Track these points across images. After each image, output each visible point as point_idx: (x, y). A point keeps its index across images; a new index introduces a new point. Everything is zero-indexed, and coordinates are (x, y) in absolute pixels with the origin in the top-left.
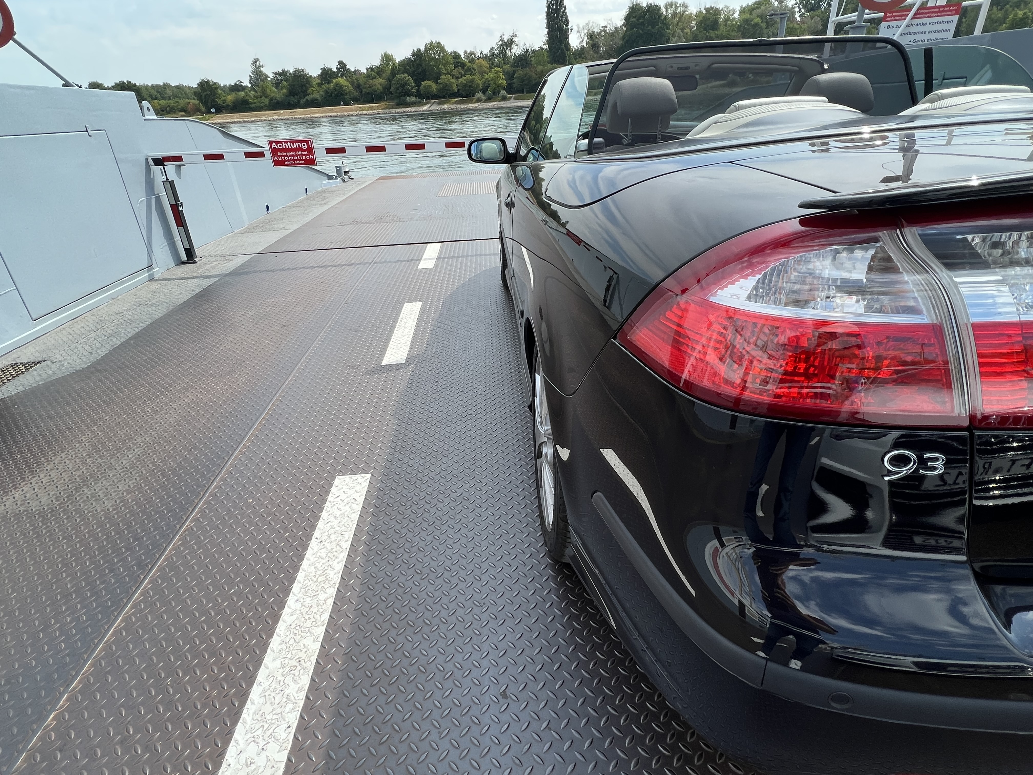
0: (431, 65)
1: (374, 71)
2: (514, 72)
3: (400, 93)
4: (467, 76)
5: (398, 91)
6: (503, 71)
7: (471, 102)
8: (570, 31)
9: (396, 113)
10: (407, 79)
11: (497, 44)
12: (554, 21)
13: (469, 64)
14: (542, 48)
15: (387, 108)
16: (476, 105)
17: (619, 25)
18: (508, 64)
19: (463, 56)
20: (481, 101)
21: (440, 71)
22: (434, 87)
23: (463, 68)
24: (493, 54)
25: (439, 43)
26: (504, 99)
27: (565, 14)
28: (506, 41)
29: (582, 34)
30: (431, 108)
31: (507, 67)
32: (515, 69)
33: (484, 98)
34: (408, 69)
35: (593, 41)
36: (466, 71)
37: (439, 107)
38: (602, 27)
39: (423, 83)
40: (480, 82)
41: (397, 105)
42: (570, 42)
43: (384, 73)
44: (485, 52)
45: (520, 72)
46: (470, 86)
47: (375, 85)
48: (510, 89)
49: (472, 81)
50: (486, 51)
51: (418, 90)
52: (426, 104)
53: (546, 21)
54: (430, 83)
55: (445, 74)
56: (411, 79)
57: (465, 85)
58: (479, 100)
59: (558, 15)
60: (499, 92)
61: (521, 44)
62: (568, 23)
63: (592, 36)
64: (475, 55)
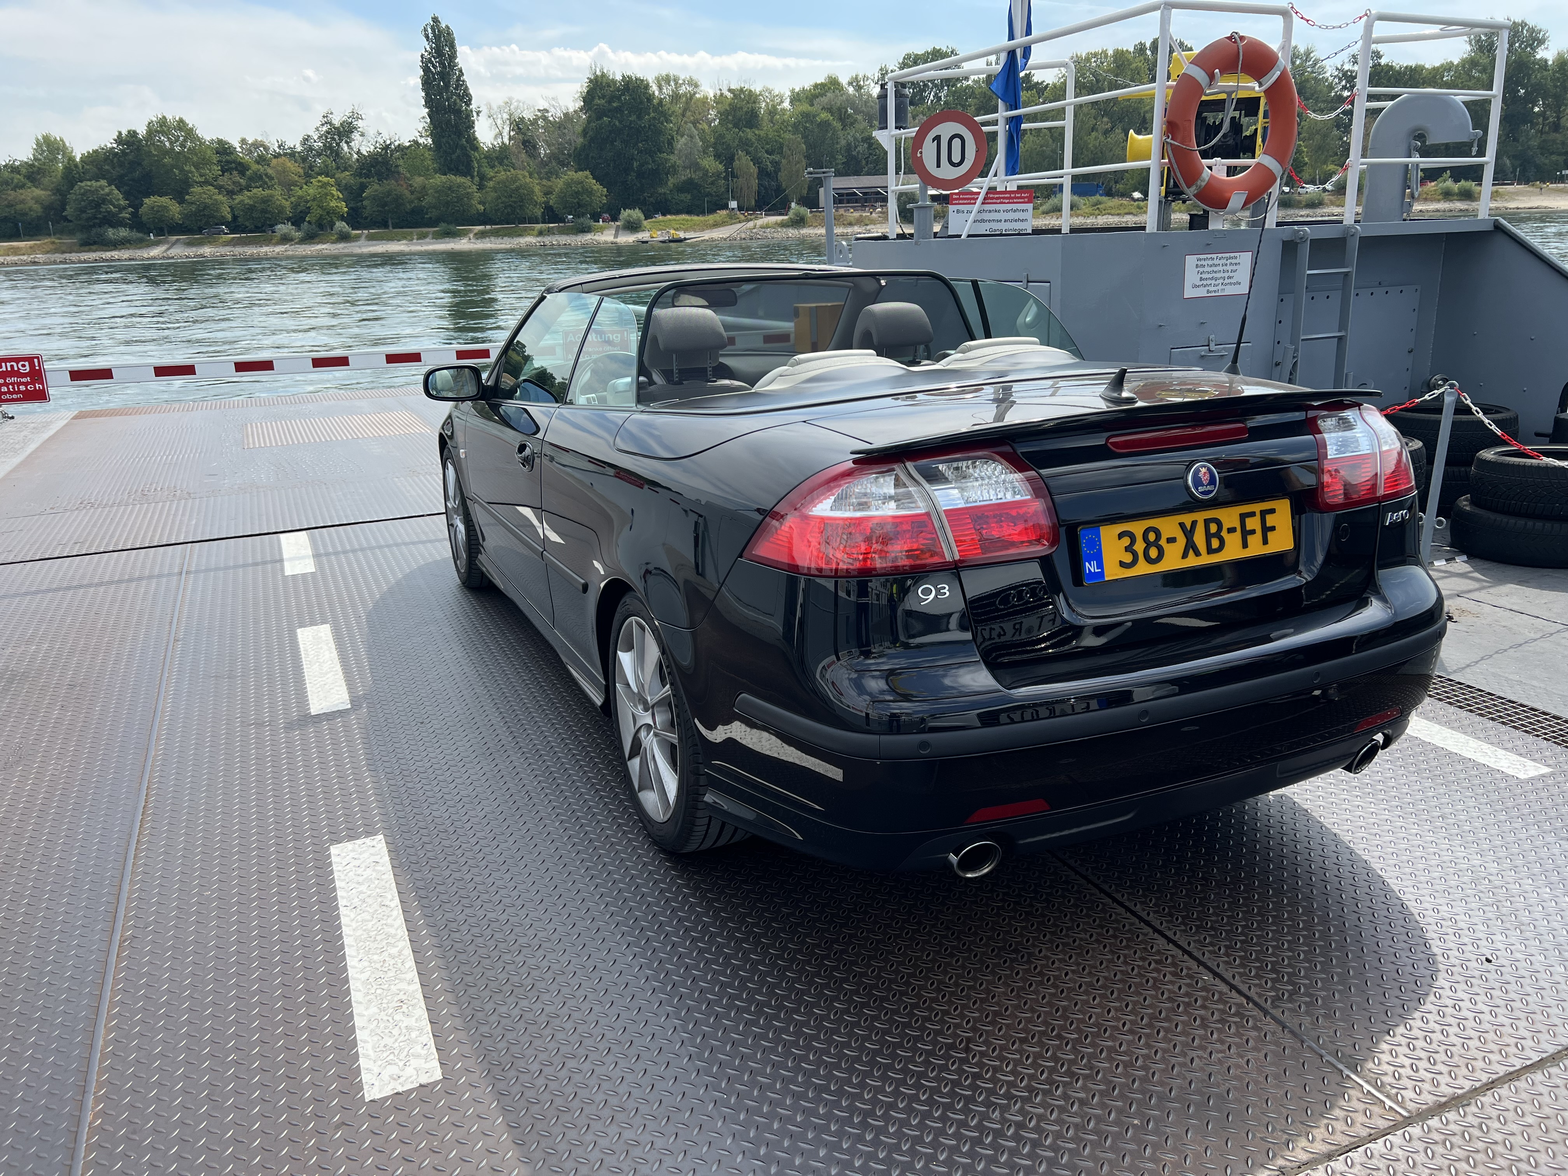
0: (164, 165)
1: (19, 173)
2: (363, 187)
3: (88, 219)
4: (255, 191)
5: (84, 215)
6: (338, 184)
7: (268, 242)
8: (475, 114)
9: (80, 262)
10: (107, 190)
11: (317, 129)
12: (441, 94)
13: (255, 167)
14: (416, 142)
15: (56, 251)
16: (279, 249)
17: (571, 110)
18: (346, 169)
19: (239, 149)
20: (292, 240)
21: (187, 178)
22: (174, 209)
23: (242, 173)
24: (311, 149)
25: (181, 121)
26: (344, 238)
27: (460, 84)
28: (337, 124)
29: (499, 122)
30: (173, 252)
31: (346, 176)
32: (363, 180)
33: (298, 235)
34: (108, 171)
35: (524, 134)
36: (251, 179)
37: (191, 251)
38: (539, 110)
39: (146, 200)
40: (287, 204)
41: (82, 245)
42: (477, 134)
43: (44, 176)
44: (290, 143)
45: (376, 187)
46: (264, 211)
47: (22, 202)
48: (356, 219)
49: (266, 201)
50: (294, 142)
51: (135, 215)
52: (157, 244)
53: (423, 94)
54: (165, 200)
55: (201, 184)
56: (116, 192)
57: (252, 208)
58: (285, 239)
59: (447, 85)
60: (332, 225)
61: (371, 132)
62: (470, 100)
63: (519, 125)
64: (266, 149)
